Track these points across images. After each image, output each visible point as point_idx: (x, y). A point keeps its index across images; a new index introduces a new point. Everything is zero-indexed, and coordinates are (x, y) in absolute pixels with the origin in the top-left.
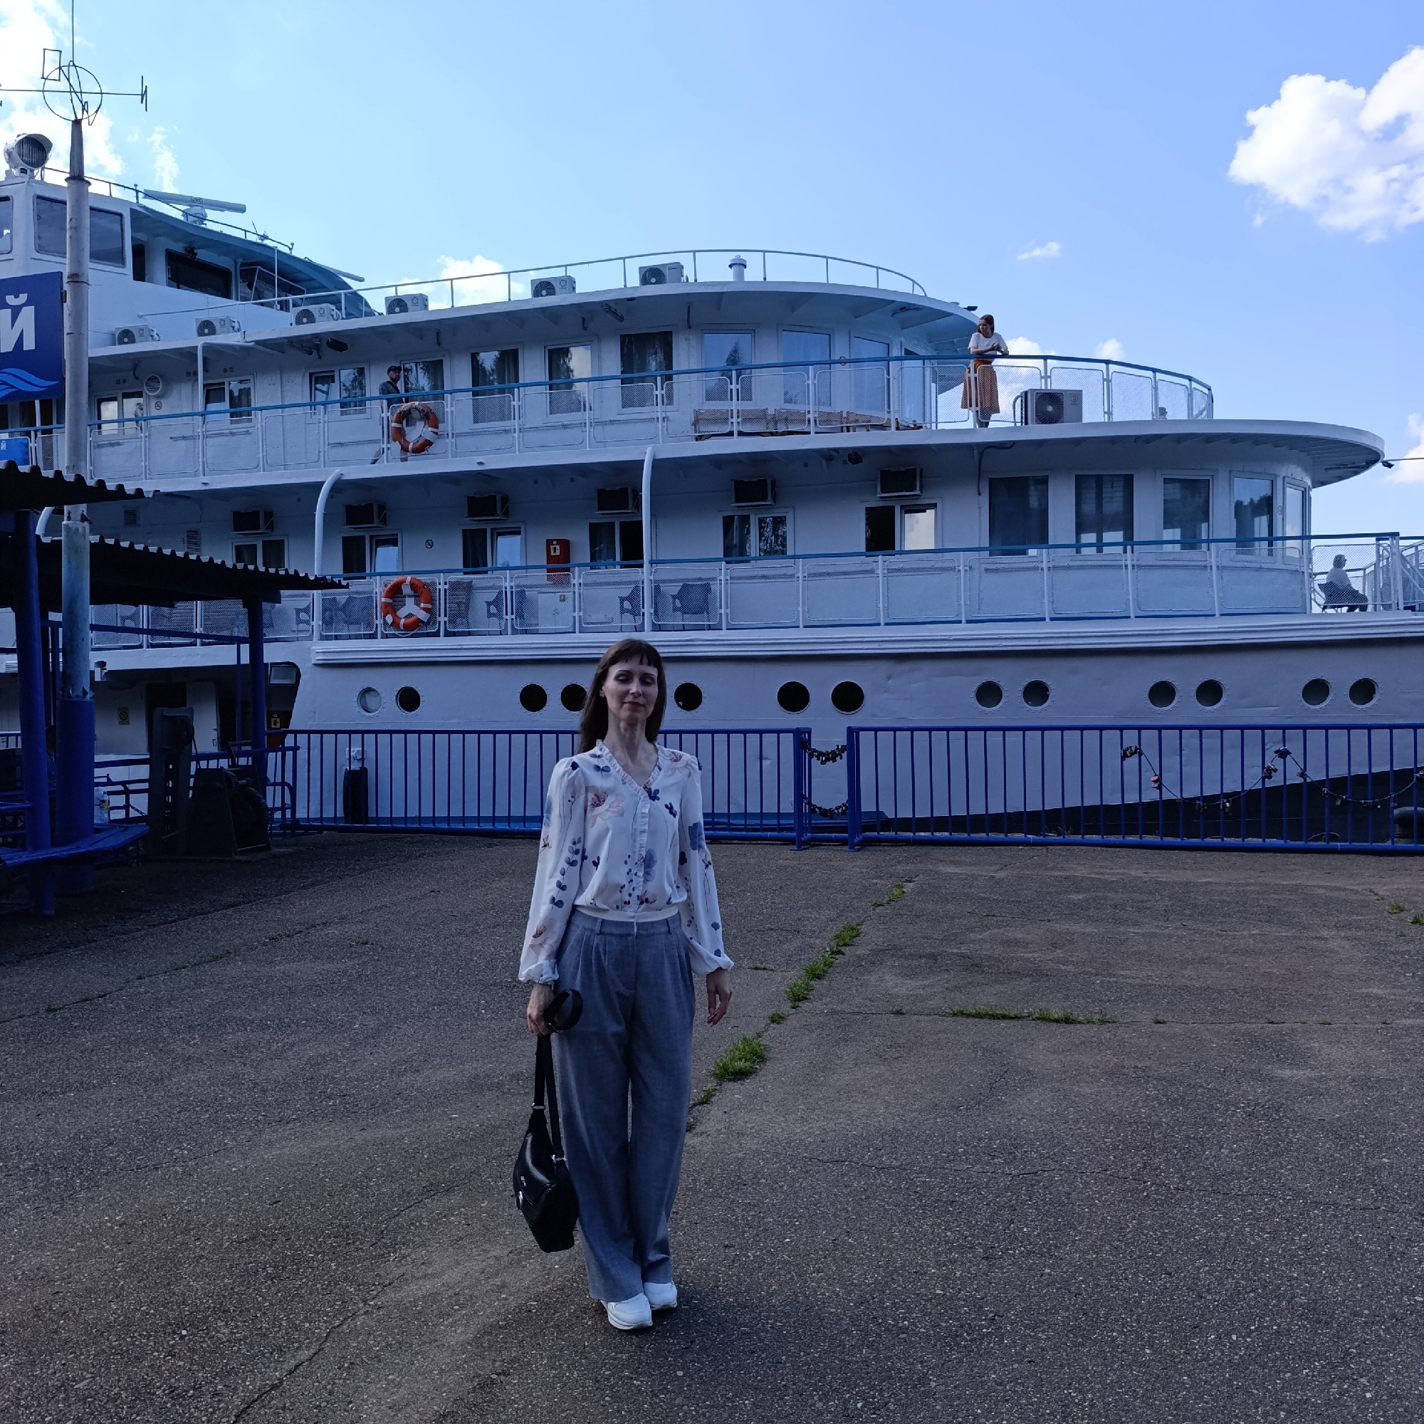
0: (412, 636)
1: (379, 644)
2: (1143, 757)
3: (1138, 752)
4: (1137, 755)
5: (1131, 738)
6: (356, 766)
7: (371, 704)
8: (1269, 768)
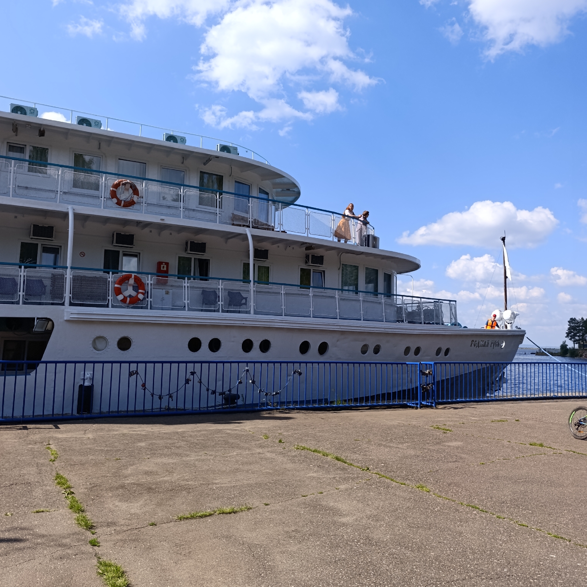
0: (132, 308)
1: (109, 311)
2: (138, 375)
3: (137, 373)
4: (136, 375)
5: (133, 367)
6: (87, 384)
7: (99, 345)
8: (188, 379)
